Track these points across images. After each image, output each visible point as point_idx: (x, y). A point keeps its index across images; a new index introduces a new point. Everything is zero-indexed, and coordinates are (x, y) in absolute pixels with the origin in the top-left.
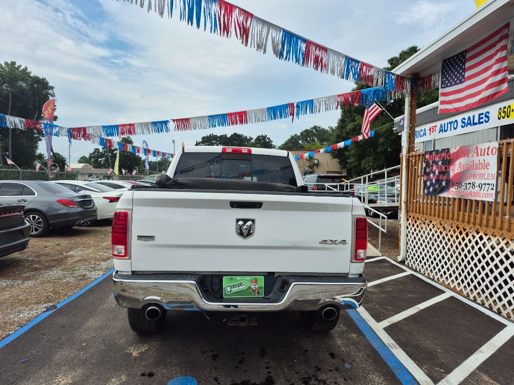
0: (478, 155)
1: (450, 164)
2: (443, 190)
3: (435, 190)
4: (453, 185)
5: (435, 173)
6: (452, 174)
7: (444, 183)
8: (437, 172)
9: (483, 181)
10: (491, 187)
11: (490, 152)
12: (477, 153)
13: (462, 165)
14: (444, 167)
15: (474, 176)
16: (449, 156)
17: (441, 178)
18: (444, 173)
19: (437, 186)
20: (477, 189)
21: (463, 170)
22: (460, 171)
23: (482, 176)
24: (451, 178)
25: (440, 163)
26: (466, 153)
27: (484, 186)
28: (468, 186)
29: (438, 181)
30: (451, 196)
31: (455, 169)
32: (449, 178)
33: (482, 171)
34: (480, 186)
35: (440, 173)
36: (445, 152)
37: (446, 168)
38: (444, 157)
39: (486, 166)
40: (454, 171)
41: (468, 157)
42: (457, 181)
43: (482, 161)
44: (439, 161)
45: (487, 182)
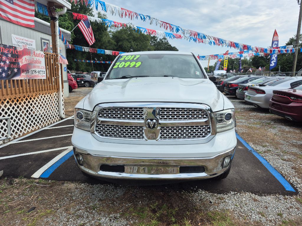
0: (35, 56)
1: (18, 58)
2: (15, 75)
3: (8, 76)
4: (23, 71)
5: (6, 63)
6: (21, 65)
7: (16, 70)
8: (8, 62)
9: (40, 70)
10: (43, 72)
11: (41, 56)
12: (35, 55)
13: (27, 60)
14: (14, 59)
15: (35, 67)
16: (17, 52)
17: (11, 67)
18: (14, 63)
19: (9, 72)
20: (37, 73)
21: (28, 63)
22: (26, 63)
23: (38, 67)
24: (20, 67)
25: (10, 55)
26: (29, 53)
27: (40, 72)
28: (33, 72)
29: (9, 68)
30: (23, 78)
31: (23, 61)
32: (19, 66)
33: (39, 65)
34: (39, 72)
35: (11, 63)
36: (12, 48)
37: (15, 60)
38: (12, 52)
39: (40, 62)
40: (22, 63)
41: (30, 55)
42: (26, 69)
43: (38, 60)
44: (8, 54)
45: (41, 70)
